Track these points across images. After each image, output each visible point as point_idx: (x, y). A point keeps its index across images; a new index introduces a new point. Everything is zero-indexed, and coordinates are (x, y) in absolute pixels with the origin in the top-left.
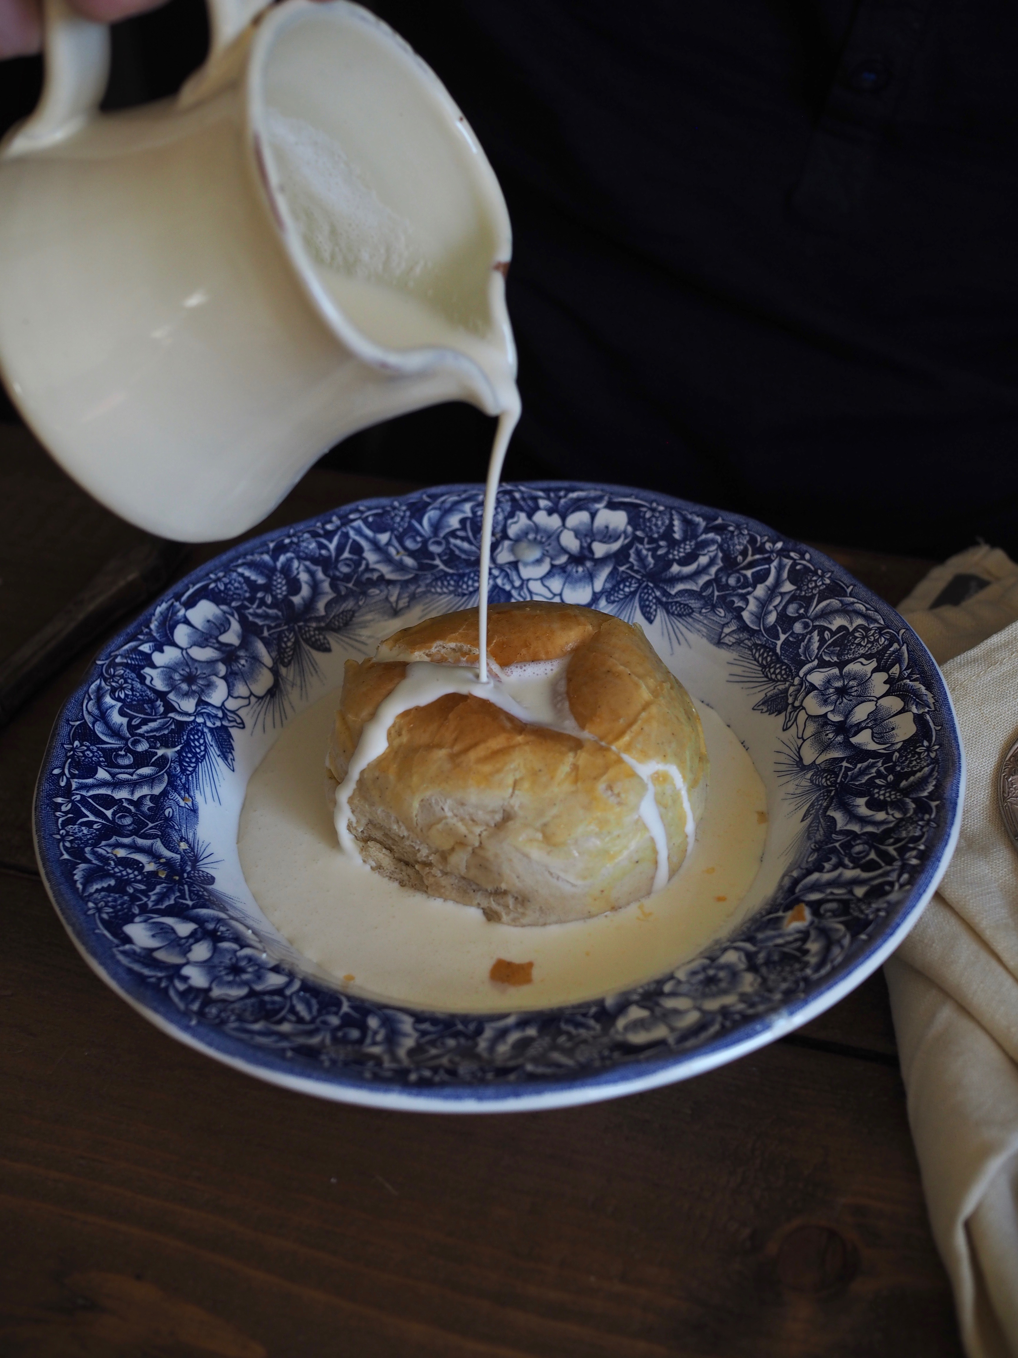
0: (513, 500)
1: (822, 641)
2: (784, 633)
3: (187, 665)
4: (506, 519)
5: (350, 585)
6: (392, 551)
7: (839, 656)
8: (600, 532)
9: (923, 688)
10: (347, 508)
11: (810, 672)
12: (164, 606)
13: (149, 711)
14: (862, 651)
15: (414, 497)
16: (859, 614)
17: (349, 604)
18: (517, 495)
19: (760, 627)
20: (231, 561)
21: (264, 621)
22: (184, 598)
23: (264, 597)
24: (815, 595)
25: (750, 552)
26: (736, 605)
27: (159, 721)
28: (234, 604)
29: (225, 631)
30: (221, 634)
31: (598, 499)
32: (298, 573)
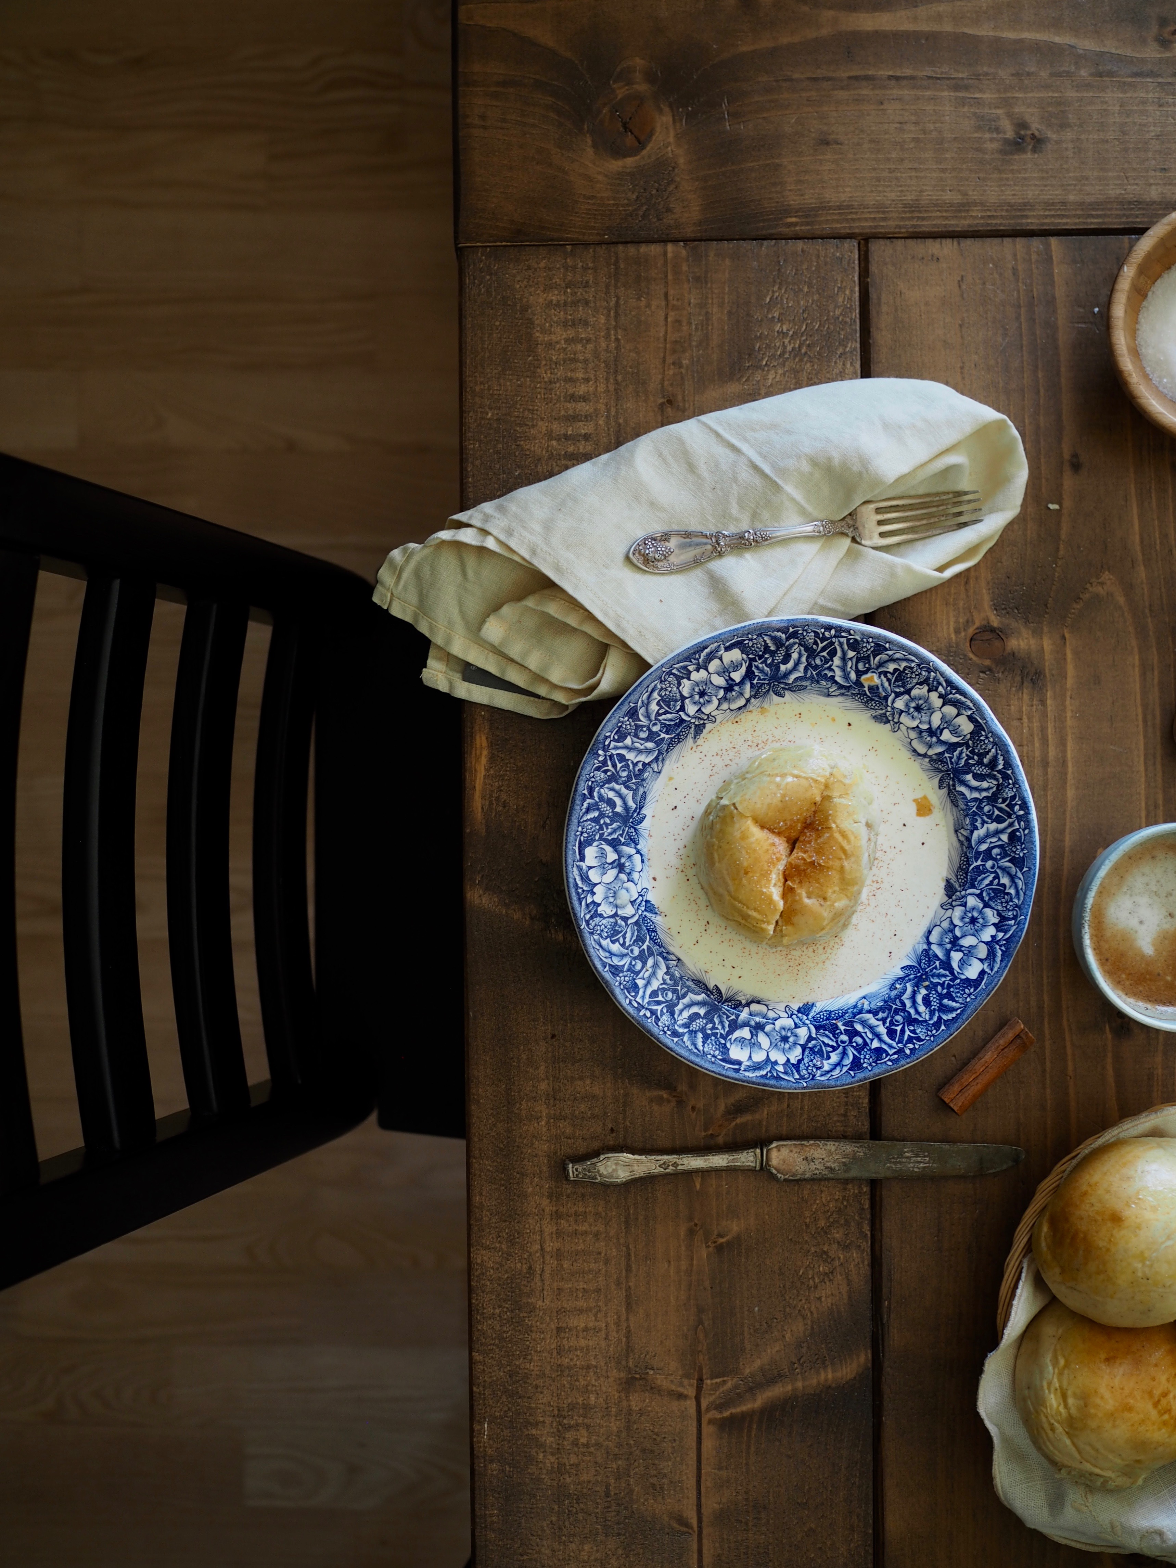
0: (592, 918)
1: (666, 713)
2: (659, 735)
3: (776, 1045)
4: (604, 918)
5: (679, 988)
6: (647, 974)
7: (677, 701)
8: (600, 861)
11: (687, 715)
12: (748, 1074)
13: (818, 1047)
14: (675, 689)
15: (608, 976)
16: (649, 696)
17: (691, 983)
18: (588, 917)
19: (656, 750)
20: (698, 1055)
21: (725, 1022)
22: (736, 1067)
23: (709, 1029)
24: (635, 724)
25: (606, 768)
26: (641, 768)
27: (822, 1039)
28: (723, 1042)
29: (743, 1038)
30: (746, 1039)
31: (580, 869)
32: (685, 1018)
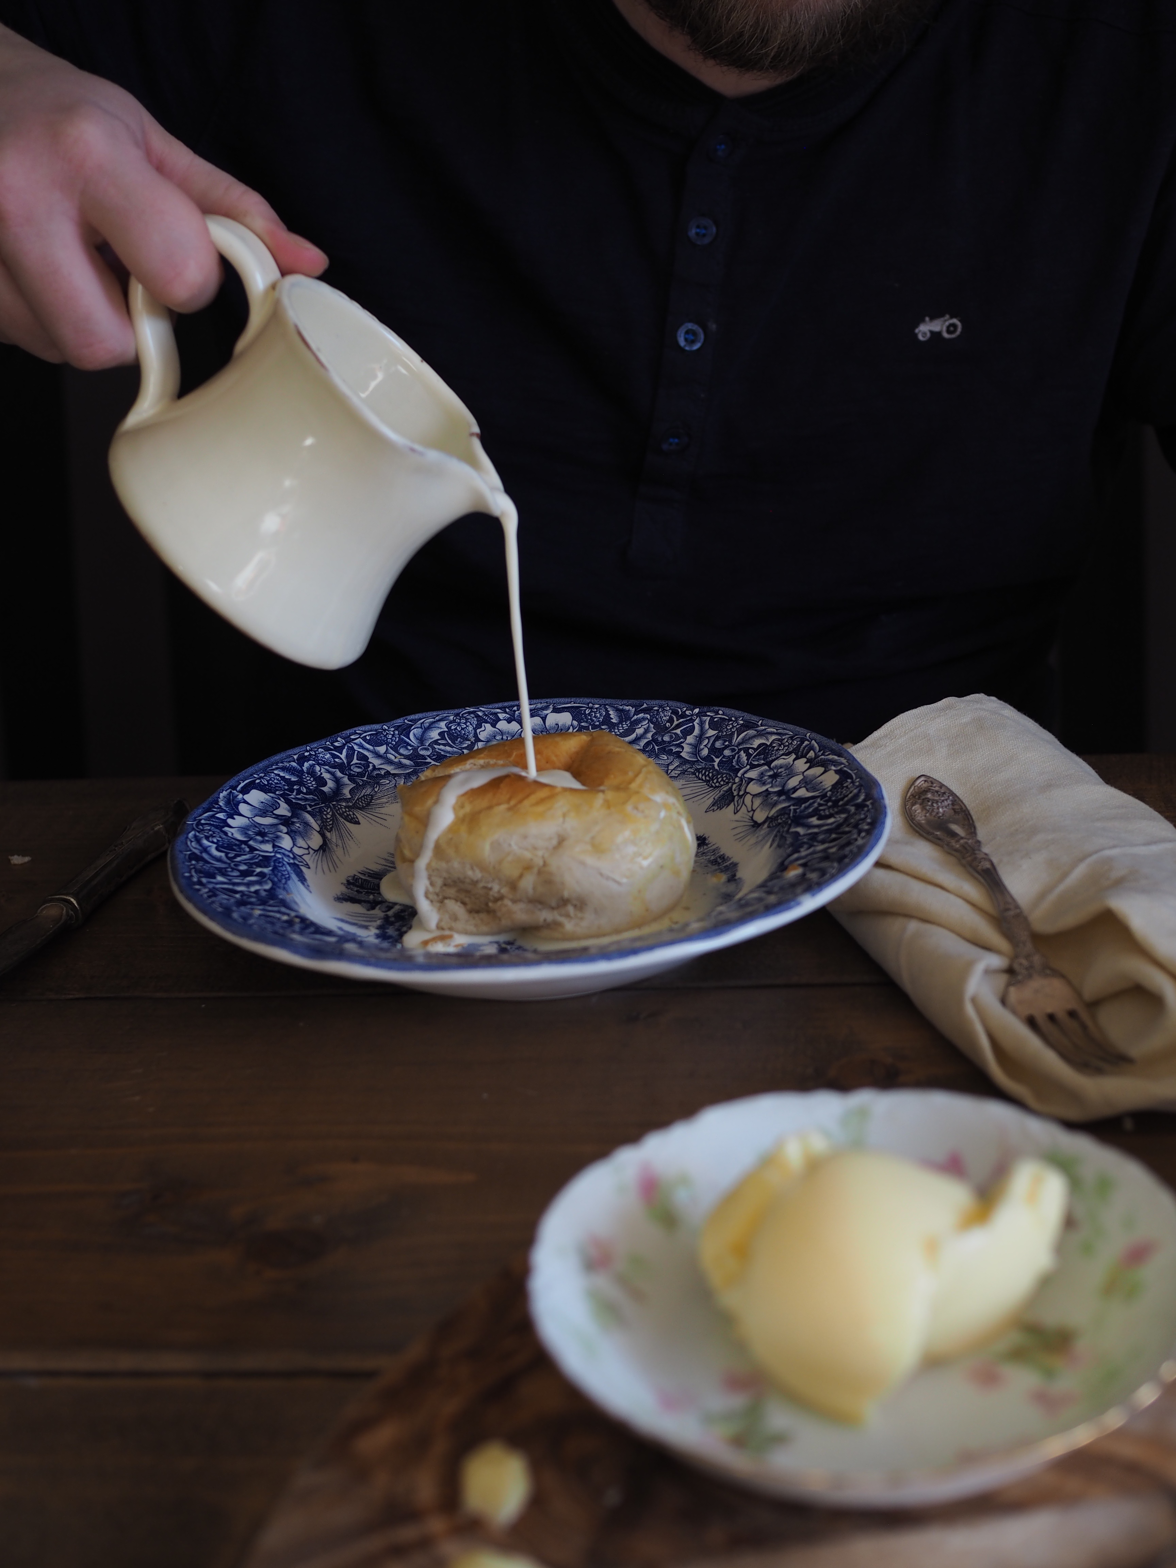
0: (478, 716)
1: (749, 756)
2: (717, 757)
3: (256, 826)
4: (475, 729)
5: (365, 779)
6: (390, 756)
7: (764, 759)
8: (551, 728)
9: (836, 757)
10: (348, 732)
11: (746, 772)
12: (225, 793)
13: (238, 850)
14: (781, 753)
15: (399, 722)
16: (772, 733)
17: (368, 791)
18: (480, 714)
19: (697, 758)
20: (267, 767)
21: (305, 802)
22: (238, 789)
23: (300, 788)
24: (734, 732)
25: (675, 719)
26: (674, 751)
27: (248, 855)
28: (277, 793)
29: (277, 809)
30: (274, 810)
31: (546, 708)
32: (321, 774)
